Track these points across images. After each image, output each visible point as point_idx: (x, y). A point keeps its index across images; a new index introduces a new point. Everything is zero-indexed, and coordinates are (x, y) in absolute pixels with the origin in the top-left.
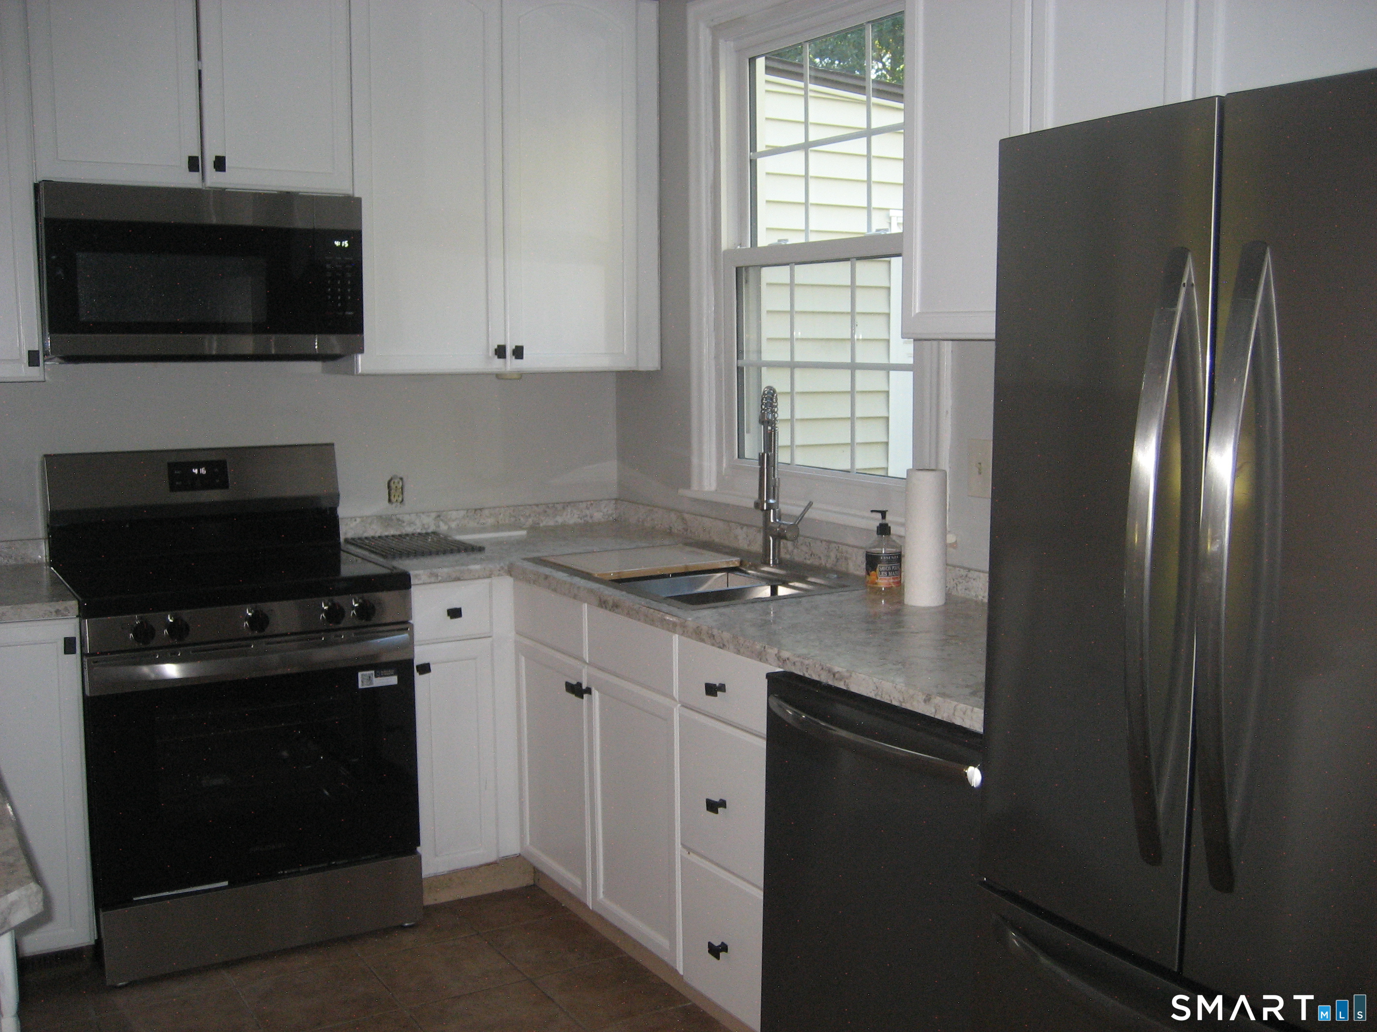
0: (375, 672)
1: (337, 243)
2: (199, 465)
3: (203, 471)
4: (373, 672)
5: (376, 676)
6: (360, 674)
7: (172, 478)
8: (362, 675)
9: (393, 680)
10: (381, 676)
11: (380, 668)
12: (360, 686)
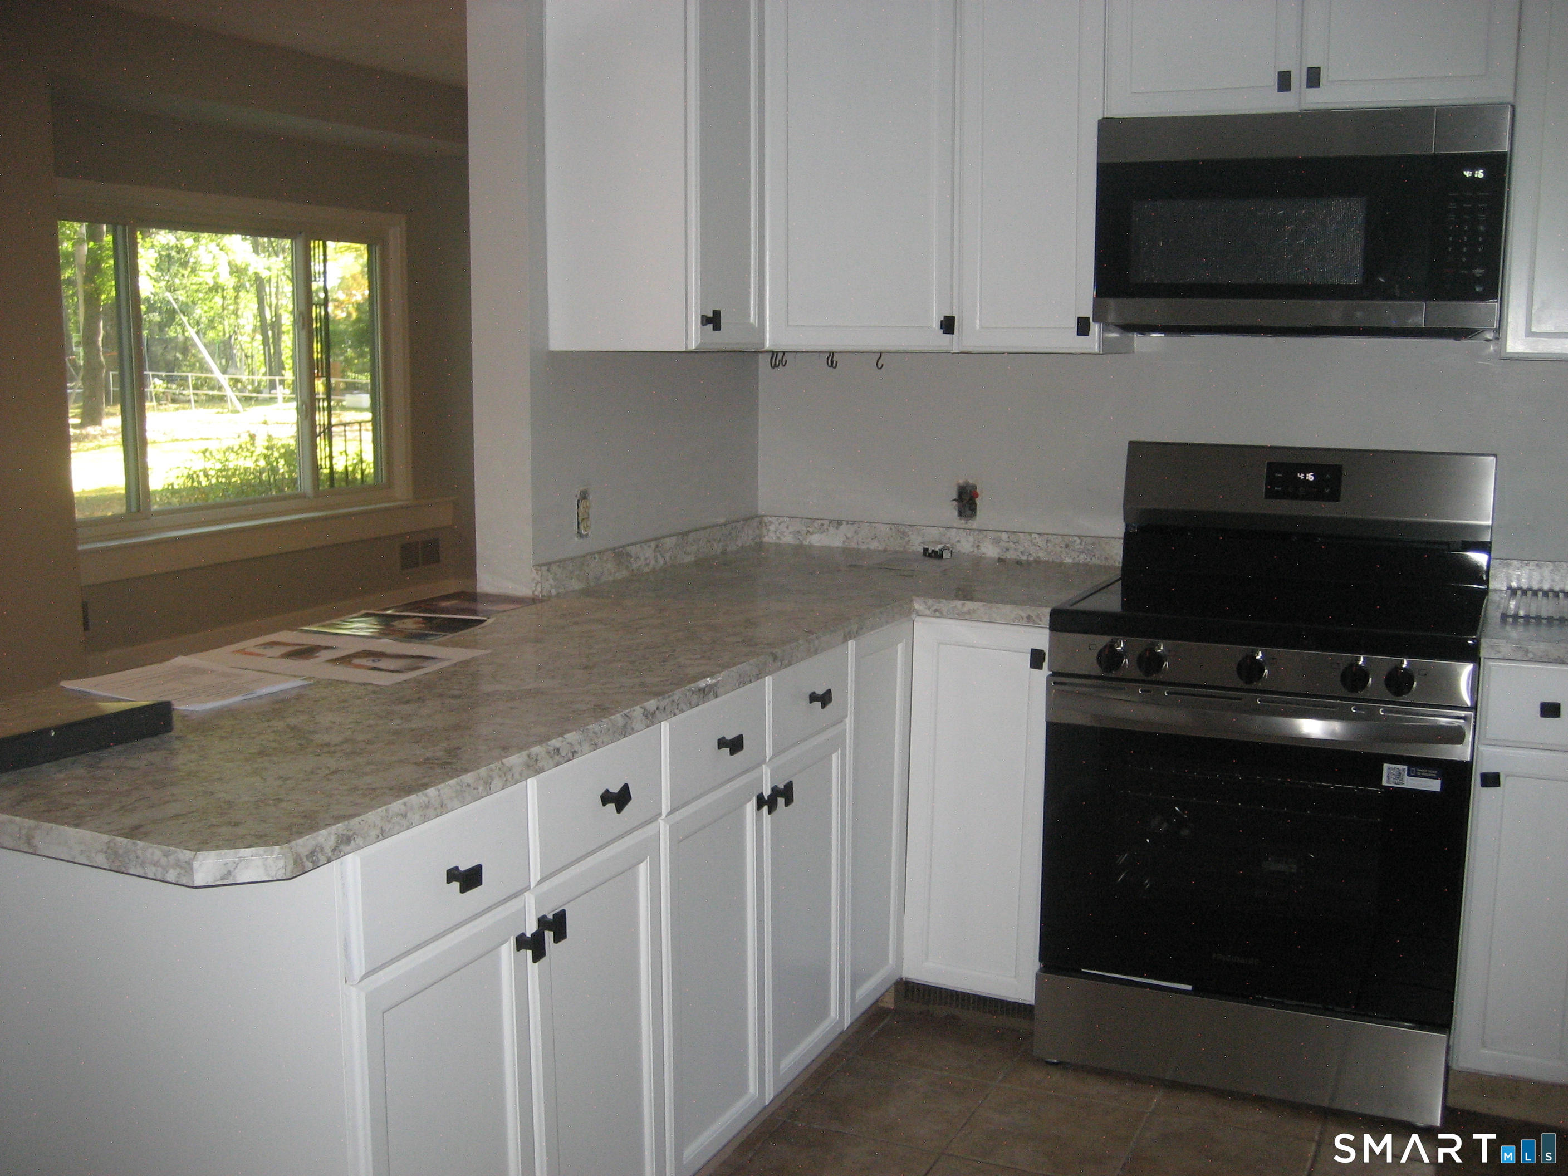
0: (1408, 770)
1: (1467, 174)
2: (1306, 469)
3: (1310, 477)
4: (1405, 767)
5: (1409, 775)
6: (1386, 766)
7: (1271, 481)
8: (1389, 768)
9: (1434, 785)
10: (1416, 776)
11: (1417, 765)
12: (1384, 783)
